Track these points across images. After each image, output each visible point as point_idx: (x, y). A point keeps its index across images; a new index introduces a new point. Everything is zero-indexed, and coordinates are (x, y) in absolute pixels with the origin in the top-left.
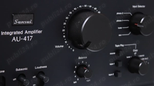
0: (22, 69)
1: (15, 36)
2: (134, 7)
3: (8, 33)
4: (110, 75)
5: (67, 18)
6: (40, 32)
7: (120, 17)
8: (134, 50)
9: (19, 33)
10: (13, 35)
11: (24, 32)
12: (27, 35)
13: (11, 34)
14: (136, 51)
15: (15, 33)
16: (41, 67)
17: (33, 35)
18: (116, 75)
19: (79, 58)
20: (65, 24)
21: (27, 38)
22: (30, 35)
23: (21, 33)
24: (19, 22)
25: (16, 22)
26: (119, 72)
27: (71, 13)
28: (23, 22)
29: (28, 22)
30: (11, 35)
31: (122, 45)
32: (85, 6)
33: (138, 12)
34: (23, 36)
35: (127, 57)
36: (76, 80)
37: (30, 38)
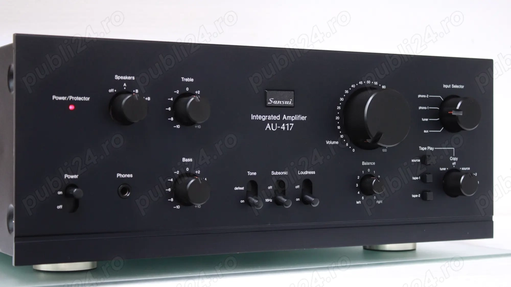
0: (280, 173)
1: (271, 122)
2: (446, 86)
3: (260, 117)
4: (414, 196)
5: (342, 99)
6: (304, 118)
7: (424, 102)
8: (452, 159)
9: (275, 118)
10: (267, 121)
11: (282, 117)
12: (286, 122)
13: (264, 118)
14: (456, 159)
15: (270, 118)
16: (306, 173)
17: (295, 122)
18: (424, 197)
19: (364, 163)
20: (339, 108)
21: (286, 127)
22: (290, 122)
23: (278, 118)
24: (275, 102)
25: (271, 102)
26: (429, 191)
27: (347, 92)
28: (279, 102)
29: (287, 103)
30: (264, 120)
31: (432, 149)
32: (368, 82)
33: (453, 96)
34: (280, 122)
35: (441, 169)
36: (361, 200)
37: (290, 126)
